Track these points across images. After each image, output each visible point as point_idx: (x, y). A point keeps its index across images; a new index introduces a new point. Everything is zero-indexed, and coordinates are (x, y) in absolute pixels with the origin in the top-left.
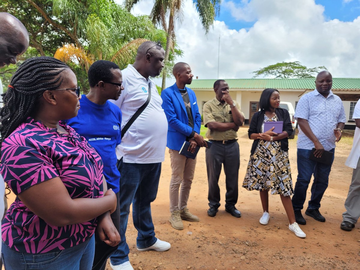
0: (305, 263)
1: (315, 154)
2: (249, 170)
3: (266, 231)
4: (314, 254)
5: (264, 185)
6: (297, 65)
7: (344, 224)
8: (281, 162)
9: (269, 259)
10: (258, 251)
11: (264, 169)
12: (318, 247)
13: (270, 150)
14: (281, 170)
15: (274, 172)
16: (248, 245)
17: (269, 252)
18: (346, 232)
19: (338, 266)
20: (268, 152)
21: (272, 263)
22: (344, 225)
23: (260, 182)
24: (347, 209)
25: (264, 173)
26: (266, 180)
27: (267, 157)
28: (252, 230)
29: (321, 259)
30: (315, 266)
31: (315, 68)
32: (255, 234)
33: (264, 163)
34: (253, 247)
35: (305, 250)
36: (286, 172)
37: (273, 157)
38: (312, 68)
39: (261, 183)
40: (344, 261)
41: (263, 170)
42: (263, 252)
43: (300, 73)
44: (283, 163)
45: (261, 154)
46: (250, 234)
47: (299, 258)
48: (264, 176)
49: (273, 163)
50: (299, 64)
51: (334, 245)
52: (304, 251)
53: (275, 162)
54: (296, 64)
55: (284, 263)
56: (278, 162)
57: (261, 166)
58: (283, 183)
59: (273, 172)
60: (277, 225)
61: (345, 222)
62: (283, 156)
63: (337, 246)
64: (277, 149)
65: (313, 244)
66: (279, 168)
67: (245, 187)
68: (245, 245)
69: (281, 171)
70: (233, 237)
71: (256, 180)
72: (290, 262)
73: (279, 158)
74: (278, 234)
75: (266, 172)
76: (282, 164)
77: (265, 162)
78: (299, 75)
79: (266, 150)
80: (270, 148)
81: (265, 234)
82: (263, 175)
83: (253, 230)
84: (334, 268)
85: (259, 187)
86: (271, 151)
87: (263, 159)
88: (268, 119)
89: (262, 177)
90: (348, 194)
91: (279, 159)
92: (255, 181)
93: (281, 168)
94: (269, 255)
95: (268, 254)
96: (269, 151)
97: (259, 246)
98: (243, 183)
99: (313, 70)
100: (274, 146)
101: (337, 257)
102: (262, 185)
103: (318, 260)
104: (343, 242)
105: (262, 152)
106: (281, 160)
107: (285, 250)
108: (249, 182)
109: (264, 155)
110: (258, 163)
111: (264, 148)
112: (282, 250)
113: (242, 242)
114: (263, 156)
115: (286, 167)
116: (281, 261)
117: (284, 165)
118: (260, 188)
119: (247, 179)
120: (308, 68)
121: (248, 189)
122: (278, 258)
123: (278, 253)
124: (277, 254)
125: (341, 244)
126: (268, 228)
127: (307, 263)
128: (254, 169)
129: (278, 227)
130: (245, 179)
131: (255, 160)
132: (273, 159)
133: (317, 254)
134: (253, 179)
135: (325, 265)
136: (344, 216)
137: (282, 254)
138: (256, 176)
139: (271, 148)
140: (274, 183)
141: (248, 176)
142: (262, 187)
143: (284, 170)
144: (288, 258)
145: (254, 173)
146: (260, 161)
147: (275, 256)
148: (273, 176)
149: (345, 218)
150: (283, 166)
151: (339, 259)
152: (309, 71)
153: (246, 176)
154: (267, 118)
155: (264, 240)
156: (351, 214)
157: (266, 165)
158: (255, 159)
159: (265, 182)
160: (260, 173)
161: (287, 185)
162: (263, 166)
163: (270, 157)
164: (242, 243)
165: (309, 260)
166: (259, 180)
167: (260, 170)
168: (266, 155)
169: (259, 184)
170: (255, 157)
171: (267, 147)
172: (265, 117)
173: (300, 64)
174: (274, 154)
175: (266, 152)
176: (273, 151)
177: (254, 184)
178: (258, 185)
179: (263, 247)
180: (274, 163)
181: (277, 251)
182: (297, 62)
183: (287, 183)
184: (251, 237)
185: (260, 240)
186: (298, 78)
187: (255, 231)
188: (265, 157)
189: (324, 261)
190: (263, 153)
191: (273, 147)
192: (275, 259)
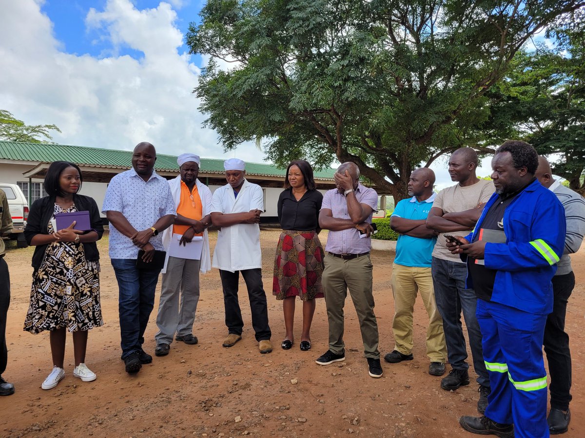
0: (135, 413)
1: (144, 258)
2: (33, 299)
3: (57, 399)
4: (141, 398)
5: (59, 319)
6: (5, 117)
7: (159, 348)
8: (82, 278)
9: (84, 433)
10: (60, 431)
11: (58, 293)
12: (141, 388)
13: (63, 260)
14: (80, 291)
15: (72, 295)
16: (40, 430)
17: (79, 424)
18: (163, 357)
19: (173, 398)
20: (61, 265)
21: (92, 435)
22: (160, 350)
23: (51, 317)
24: (160, 327)
25: (59, 301)
26: (63, 312)
27: (61, 273)
28: (32, 406)
29: (152, 400)
30: (149, 411)
31: (39, 126)
32: (41, 409)
33: (56, 283)
34: (49, 429)
35: (127, 399)
36: (89, 294)
37: (70, 271)
38: (34, 125)
39: (54, 318)
40: (176, 390)
41: (56, 295)
42: (69, 428)
43: (12, 131)
44: (86, 280)
45: (51, 269)
46: (33, 414)
47: (124, 412)
48: (59, 305)
49: (69, 281)
50: (8, 115)
51: (158, 378)
52: (127, 401)
53: (73, 279)
54: (3, 115)
55: (108, 427)
56: (77, 278)
57: (53, 289)
58: (82, 311)
59: (70, 295)
60: (70, 383)
61: (160, 345)
62: (86, 268)
63: (161, 377)
64: (75, 258)
65: (133, 387)
66: (78, 288)
67: (28, 330)
68: (33, 432)
69: (79, 293)
70: (5, 430)
71: (45, 313)
72: (115, 422)
73: (80, 272)
74: (79, 394)
75: (61, 298)
76: (84, 282)
77: (58, 282)
78: (11, 135)
79: (56, 261)
80: (63, 257)
81: (59, 404)
82: (56, 303)
83: (35, 405)
84: (169, 402)
85: (50, 324)
86: (66, 263)
87: (55, 277)
88: (61, 210)
89: (56, 308)
90: (159, 308)
91: (79, 274)
92: (42, 315)
93: (80, 288)
94: (81, 428)
95: (79, 427)
96: (63, 263)
97: (58, 423)
98: (25, 324)
99: (37, 129)
100: (71, 253)
101: (168, 389)
102: (55, 321)
103: (148, 402)
104: (167, 370)
105: (52, 267)
106: (82, 276)
107: (101, 410)
108: (34, 319)
109: (56, 271)
110: (47, 286)
111: (54, 260)
112: (95, 412)
113: (26, 430)
114: (54, 273)
115: (89, 286)
116: (103, 426)
117: (87, 282)
118: (53, 325)
119: (31, 314)
120: (27, 124)
121: (34, 331)
122: (97, 425)
123: (93, 419)
124: (92, 421)
125: (165, 373)
126: (59, 393)
127: (137, 412)
128: (40, 296)
129: (75, 386)
130: (28, 315)
131: (41, 281)
132: (70, 274)
133: (145, 396)
134: (39, 313)
135: (159, 404)
136: (158, 338)
137: (98, 417)
138: (44, 307)
139: (65, 258)
140: (73, 312)
141: (31, 309)
142: (56, 324)
143: (87, 291)
144: (110, 418)
145: (40, 302)
146: (49, 282)
147: (90, 425)
148: (71, 301)
149: (160, 340)
150: (84, 284)
151: (170, 390)
152: (30, 131)
153: (29, 310)
154: (58, 208)
155: (61, 412)
156: (165, 333)
157: (60, 287)
158: (41, 278)
159: (62, 314)
160: (51, 301)
161: (87, 314)
162: (56, 288)
163: (65, 271)
164: (26, 432)
165: (137, 408)
166: (49, 313)
167: (51, 296)
168: (58, 270)
169: (51, 320)
170: (41, 275)
171: (58, 256)
172: (55, 207)
173: (11, 116)
174: (70, 267)
175: (59, 265)
176: (69, 262)
177: (42, 321)
178: (49, 322)
179: (64, 421)
180: (72, 281)
181: (89, 418)
182: (5, 111)
183: (89, 310)
184: (37, 416)
185: (55, 414)
186: (9, 140)
187: (39, 406)
188: (57, 274)
189: (156, 400)
190: (54, 268)
191: (68, 255)
192: (93, 428)
